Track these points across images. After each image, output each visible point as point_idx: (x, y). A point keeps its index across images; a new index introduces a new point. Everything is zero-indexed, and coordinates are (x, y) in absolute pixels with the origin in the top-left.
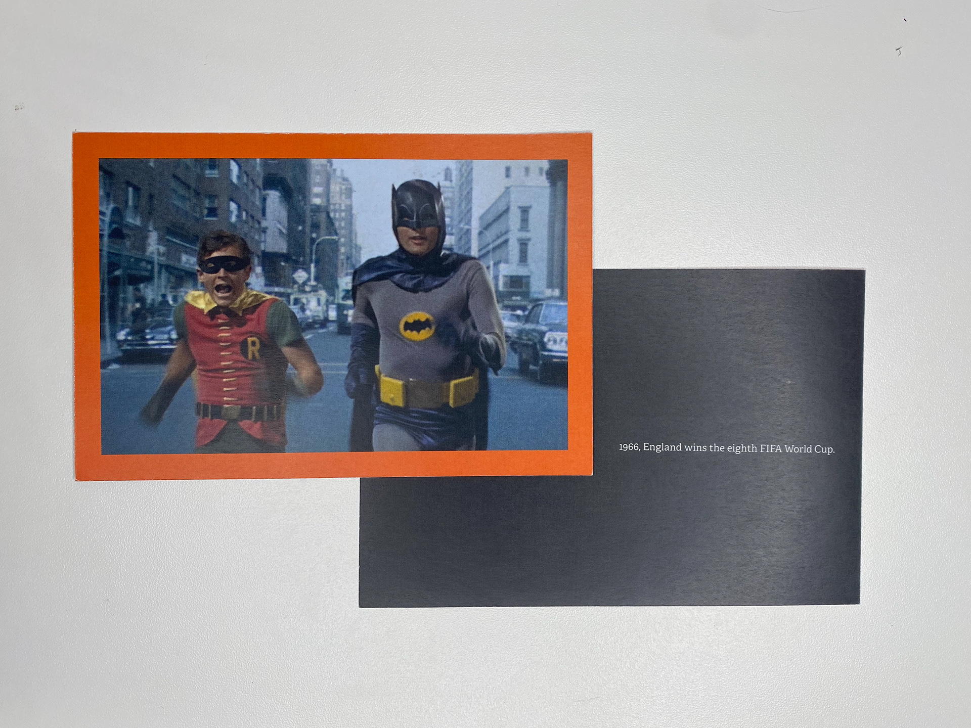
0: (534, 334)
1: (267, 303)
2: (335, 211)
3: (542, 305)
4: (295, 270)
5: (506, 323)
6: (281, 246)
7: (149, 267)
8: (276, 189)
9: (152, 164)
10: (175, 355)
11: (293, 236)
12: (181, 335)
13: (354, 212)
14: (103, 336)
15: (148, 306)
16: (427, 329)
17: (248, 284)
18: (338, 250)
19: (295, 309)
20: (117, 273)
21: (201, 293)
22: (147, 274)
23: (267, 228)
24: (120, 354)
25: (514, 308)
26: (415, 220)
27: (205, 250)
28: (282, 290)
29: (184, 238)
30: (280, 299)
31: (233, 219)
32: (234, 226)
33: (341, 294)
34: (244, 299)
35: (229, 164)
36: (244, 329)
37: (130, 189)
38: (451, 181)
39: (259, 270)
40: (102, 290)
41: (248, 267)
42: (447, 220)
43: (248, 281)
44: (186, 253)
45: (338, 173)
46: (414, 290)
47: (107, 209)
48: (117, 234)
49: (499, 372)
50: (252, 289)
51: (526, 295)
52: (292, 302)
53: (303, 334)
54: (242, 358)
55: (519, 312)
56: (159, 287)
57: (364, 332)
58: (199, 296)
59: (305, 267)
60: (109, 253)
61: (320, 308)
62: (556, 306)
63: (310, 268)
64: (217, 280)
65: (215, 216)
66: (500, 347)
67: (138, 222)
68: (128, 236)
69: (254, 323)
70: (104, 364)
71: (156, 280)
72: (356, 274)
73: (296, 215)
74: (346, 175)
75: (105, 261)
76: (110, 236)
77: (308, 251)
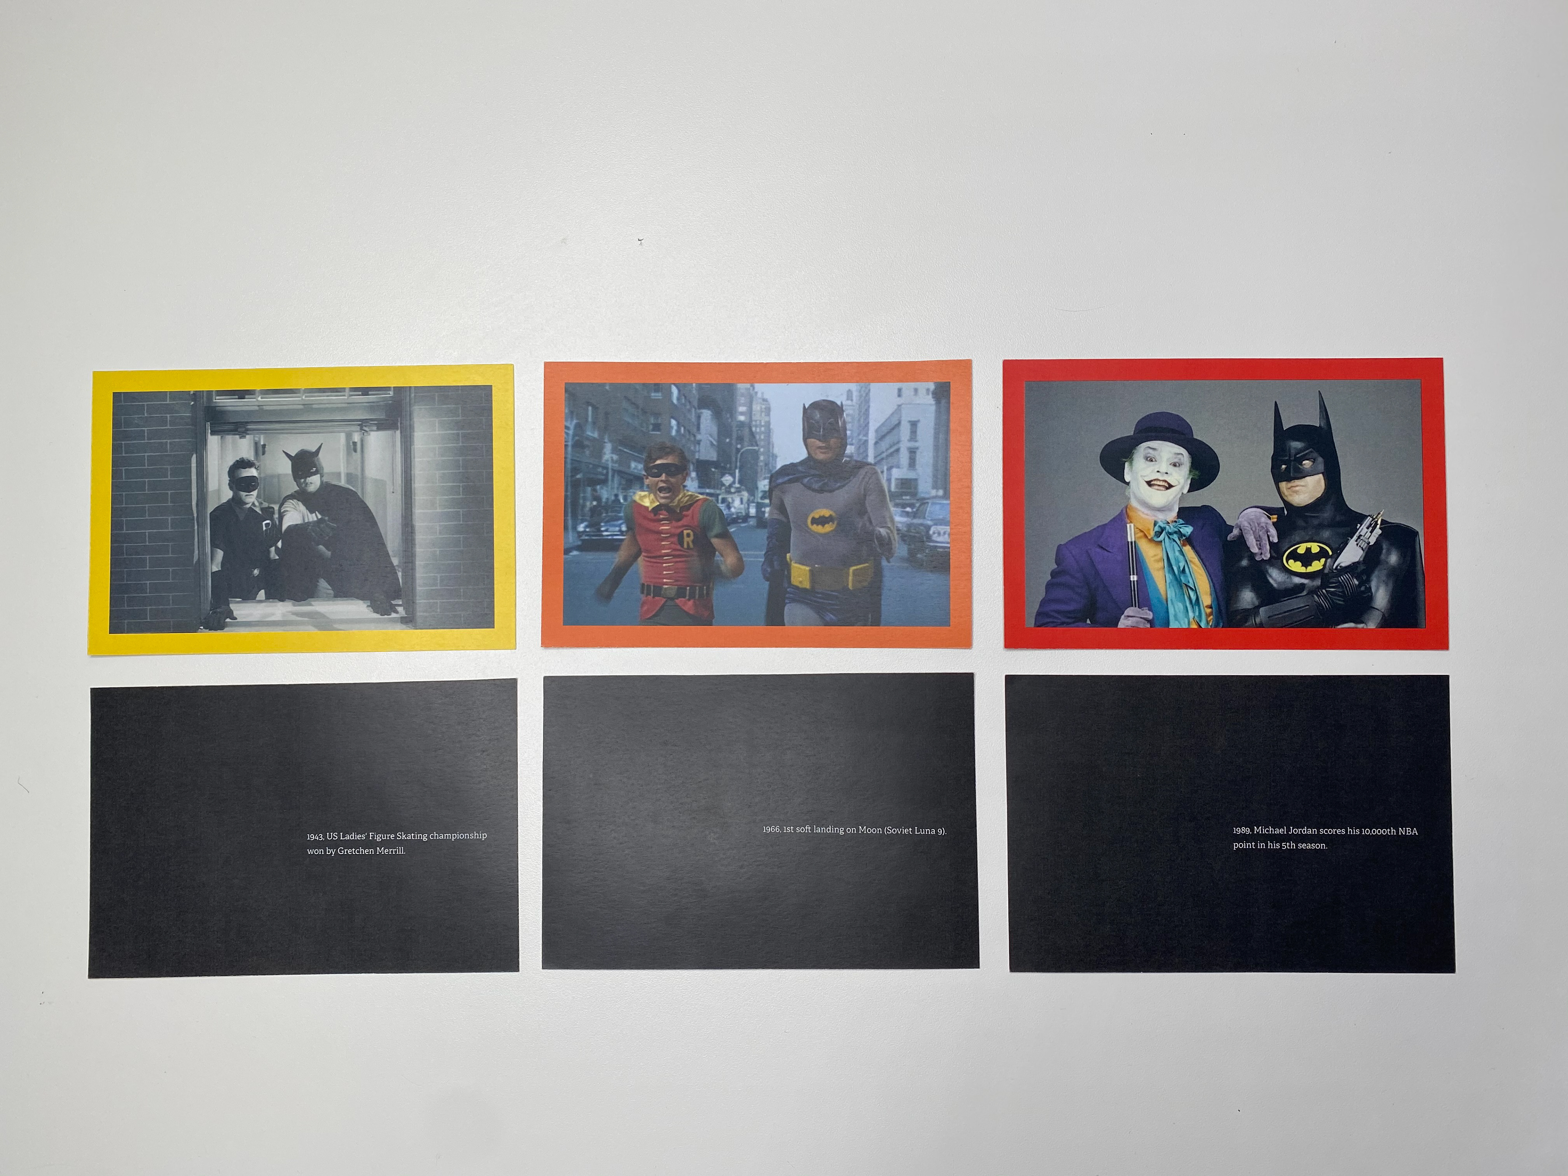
0: (922, 528)
1: (699, 503)
2: (756, 426)
3: (928, 503)
4: (723, 475)
5: (898, 519)
6: (713, 456)
7: (605, 471)
8: (709, 409)
9: (607, 388)
10: (625, 543)
11: (722, 448)
12: (629, 528)
13: (771, 427)
14: (566, 528)
15: (603, 504)
16: (831, 523)
17: (685, 486)
18: (758, 458)
19: (722, 507)
20: (578, 476)
21: (646, 493)
22: (603, 477)
23: (701, 441)
24: (580, 543)
25: (904, 506)
26: (821, 433)
27: (651, 458)
28: (712, 491)
29: (632, 448)
30: (710, 498)
31: (674, 433)
32: (673, 439)
33: (760, 495)
34: (681, 498)
35: (670, 388)
36: (680, 523)
37: (590, 408)
38: (852, 400)
39: (694, 474)
40: (566, 491)
41: (685, 472)
42: (848, 433)
43: (685, 484)
44: (635, 461)
45: (759, 395)
46: (821, 491)
47: (571, 424)
48: (579, 445)
49: (891, 560)
50: (688, 491)
51: (914, 495)
52: (720, 501)
53: (728, 528)
54: (679, 547)
55: (908, 509)
56: (612, 488)
57: (777, 526)
58: (645, 496)
59: (731, 472)
60: (572, 460)
61: (742, 506)
62: (940, 504)
63: (735, 473)
64: (660, 483)
65: (659, 430)
66: (892, 538)
67: (596, 435)
68: (588, 446)
69: (689, 518)
70: (567, 551)
71: (610, 483)
72: (772, 479)
73: (724, 430)
74: (765, 397)
75: (569, 466)
76: (573, 446)
77: (734, 459)
